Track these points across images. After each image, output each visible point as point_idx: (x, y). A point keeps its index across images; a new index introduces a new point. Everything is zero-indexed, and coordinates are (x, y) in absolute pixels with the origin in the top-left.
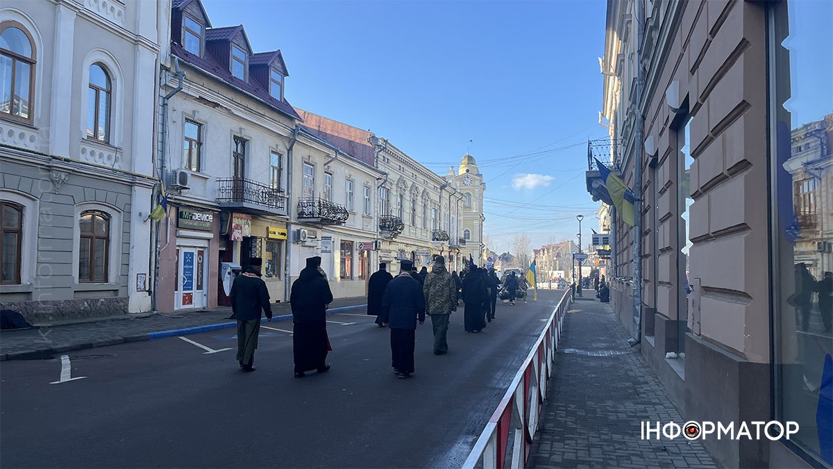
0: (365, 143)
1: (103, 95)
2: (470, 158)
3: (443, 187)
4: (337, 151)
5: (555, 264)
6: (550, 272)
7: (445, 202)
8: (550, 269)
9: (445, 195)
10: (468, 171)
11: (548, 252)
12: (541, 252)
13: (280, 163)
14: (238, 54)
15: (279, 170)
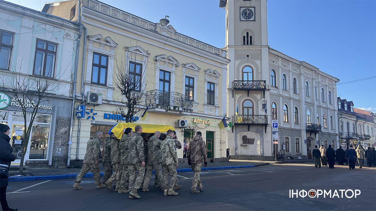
0: (369, 115)
4: (366, 121)
13: (354, 126)
14: (346, 105)
15: (354, 128)
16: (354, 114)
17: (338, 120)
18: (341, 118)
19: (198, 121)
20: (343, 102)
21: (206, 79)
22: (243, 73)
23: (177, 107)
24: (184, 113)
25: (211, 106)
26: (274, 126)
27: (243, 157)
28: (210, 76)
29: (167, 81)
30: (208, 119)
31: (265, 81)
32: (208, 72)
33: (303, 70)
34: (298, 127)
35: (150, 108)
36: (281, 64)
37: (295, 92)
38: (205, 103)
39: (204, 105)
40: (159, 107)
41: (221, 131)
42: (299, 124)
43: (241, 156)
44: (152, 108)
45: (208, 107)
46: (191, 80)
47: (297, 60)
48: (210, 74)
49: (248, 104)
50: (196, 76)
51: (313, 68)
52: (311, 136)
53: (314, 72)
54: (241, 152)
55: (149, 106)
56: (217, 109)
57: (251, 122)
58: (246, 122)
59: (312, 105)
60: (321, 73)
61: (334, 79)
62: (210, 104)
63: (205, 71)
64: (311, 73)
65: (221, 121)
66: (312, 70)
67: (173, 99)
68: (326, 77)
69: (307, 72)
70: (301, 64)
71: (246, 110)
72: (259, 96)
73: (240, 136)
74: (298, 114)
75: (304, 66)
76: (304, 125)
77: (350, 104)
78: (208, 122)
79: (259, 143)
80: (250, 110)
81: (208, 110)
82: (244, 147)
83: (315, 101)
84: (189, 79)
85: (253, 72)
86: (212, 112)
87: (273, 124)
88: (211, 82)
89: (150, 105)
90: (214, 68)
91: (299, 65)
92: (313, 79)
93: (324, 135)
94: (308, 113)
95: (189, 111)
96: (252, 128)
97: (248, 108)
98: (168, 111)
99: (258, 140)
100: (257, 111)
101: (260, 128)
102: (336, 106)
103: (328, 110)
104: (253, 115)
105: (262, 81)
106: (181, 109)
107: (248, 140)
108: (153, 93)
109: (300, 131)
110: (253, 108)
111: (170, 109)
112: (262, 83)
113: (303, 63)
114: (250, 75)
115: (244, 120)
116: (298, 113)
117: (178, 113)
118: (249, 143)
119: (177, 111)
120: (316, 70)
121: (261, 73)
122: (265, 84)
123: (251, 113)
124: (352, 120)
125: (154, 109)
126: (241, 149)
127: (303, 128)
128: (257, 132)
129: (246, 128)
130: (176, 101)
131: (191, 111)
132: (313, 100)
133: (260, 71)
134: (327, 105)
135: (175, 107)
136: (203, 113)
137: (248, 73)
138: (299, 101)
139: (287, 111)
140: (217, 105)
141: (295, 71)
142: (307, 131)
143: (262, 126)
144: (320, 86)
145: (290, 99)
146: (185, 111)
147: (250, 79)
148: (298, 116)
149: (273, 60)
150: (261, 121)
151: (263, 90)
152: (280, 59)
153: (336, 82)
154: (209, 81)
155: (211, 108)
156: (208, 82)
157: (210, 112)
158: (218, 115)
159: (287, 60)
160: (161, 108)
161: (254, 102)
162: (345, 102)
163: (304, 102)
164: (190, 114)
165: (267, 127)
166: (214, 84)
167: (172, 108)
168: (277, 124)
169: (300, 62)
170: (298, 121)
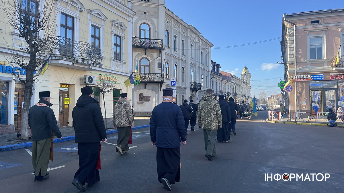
0: (229, 76)
1: (192, 76)
2: (246, 68)
3: (243, 83)
4: (228, 81)
5: (277, 102)
6: (275, 106)
7: (244, 86)
8: (275, 104)
9: (244, 85)
10: (245, 72)
11: (274, 98)
12: (271, 98)
13: (220, 85)
14: (216, 67)
15: (220, 86)
16: (220, 75)
17: (211, 80)
18: (213, 78)
19: (105, 77)
20: (214, 64)
21: (113, 30)
22: (140, 30)
23: (86, 59)
24: (93, 68)
25: (117, 61)
26: (173, 84)
27: (140, 114)
28: (116, 28)
29: (70, 28)
30: (115, 76)
31: (162, 40)
32: (115, 23)
33: (190, 34)
34: (184, 86)
35: (51, 60)
36: (174, 25)
37: (183, 54)
38: (112, 58)
39: (111, 60)
40: (64, 59)
41: (127, 89)
42: (185, 82)
43: (137, 113)
44: (55, 60)
45: (115, 62)
46: (97, 30)
47: (186, 23)
48: (117, 25)
49: (145, 62)
50: (103, 25)
51: (197, 32)
52: (193, 93)
53: (197, 36)
54: (138, 109)
55: (50, 56)
56: (124, 65)
57: (148, 80)
58: (144, 80)
59: (195, 66)
60: (202, 38)
61: (210, 44)
62: (117, 59)
63: (112, 21)
64: (194, 37)
65: (127, 78)
66: (196, 34)
67: (81, 50)
68: (205, 41)
69: (192, 35)
70: (189, 28)
71: (142, 68)
72: (155, 55)
73: (137, 93)
74: (184, 74)
75: (191, 30)
76: (189, 84)
77: (219, 66)
78: (115, 79)
79: (154, 100)
80: (147, 68)
81: (114, 66)
82: (140, 104)
83: (197, 63)
84: (95, 29)
85: (150, 30)
86: (118, 69)
87: (172, 82)
88: (118, 35)
89: (52, 56)
90: (121, 20)
91: (187, 28)
92: (196, 42)
93: (201, 92)
94: (192, 73)
95: (98, 66)
96: (148, 86)
97: (145, 66)
98: (75, 65)
99: (154, 97)
100: (154, 70)
101: (156, 86)
102: (210, 68)
103: (204, 71)
104: (149, 73)
105: (159, 40)
106: (90, 63)
107: (144, 97)
108: (54, 41)
109: (185, 89)
110: (149, 66)
111: (77, 62)
112: (159, 42)
113: (191, 26)
114: (147, 33)
115: (142, 77)
116: (184, 72)
117: (86, 67)
118: (145, 100)
119: (85, 65)
120: (199, 34)
121: (158, 32)
122: (162, 43)
123: (147, 71)
124: (218, 80)
125: (57, 61)
126: (137, 106)
127: (188, 86)
128: (152, 90)
129: (142, 86)
130: (84, 52)
131: (100, 65)
132: (196, 62)
133: (156, 29)
134: (204, 66)
135: (83, 60)
136: (110, 69)
137: (145, 30)
138: (185, 62)
139: (177, 70)
140: (123, 61)
141: (183, 34)
142: (191, 89)
143: (158, 84)
144: (200, 48)
145: (179, 59)
146: (94, 65)
147: (147, 37)
148: (184, 76)
149: (167, 20)
150: (157, 80)
151: (160, 49)
152: (173, 20)
153: (211, 47)
154: (116, 33)
155: (117, 64)
156: (115, 35)
157: (117, 68)
158: (124, 72)
159: (179, 22)
160: (67, 60)
161: (150, 60)
162: (215, 65)
163: (189, 62)
164: (99, 69)
165: (162, 85)
166: (120, 37)
167: (80, 61)
168: (175, 82)
169: (188, 26)
170: (184, 80)
